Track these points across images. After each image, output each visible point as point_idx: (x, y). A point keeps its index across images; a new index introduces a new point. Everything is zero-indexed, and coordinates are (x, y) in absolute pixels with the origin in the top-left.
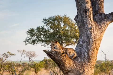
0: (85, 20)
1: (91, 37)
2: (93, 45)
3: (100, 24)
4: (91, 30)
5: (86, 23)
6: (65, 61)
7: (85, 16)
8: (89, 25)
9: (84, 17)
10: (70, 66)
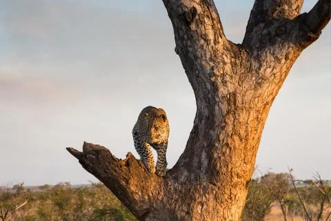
0: (190, 47)
1: (217, 99)
2: (223, 128)
4: (213, 79)
5: (196, 57)
6: (127, 182)
7: (188, 36)
8: (204, 63)
9: (186, 37)
10: (146, 197)
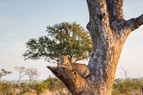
0: (100, 28)
1: (108, 49)
2: (110, 60)
3: (119, 32)
4: (107, 41)
5: (102, 32)
6: (75, 80)
7: (100, 23)
8: (104, 34)
10: (82, 87)
